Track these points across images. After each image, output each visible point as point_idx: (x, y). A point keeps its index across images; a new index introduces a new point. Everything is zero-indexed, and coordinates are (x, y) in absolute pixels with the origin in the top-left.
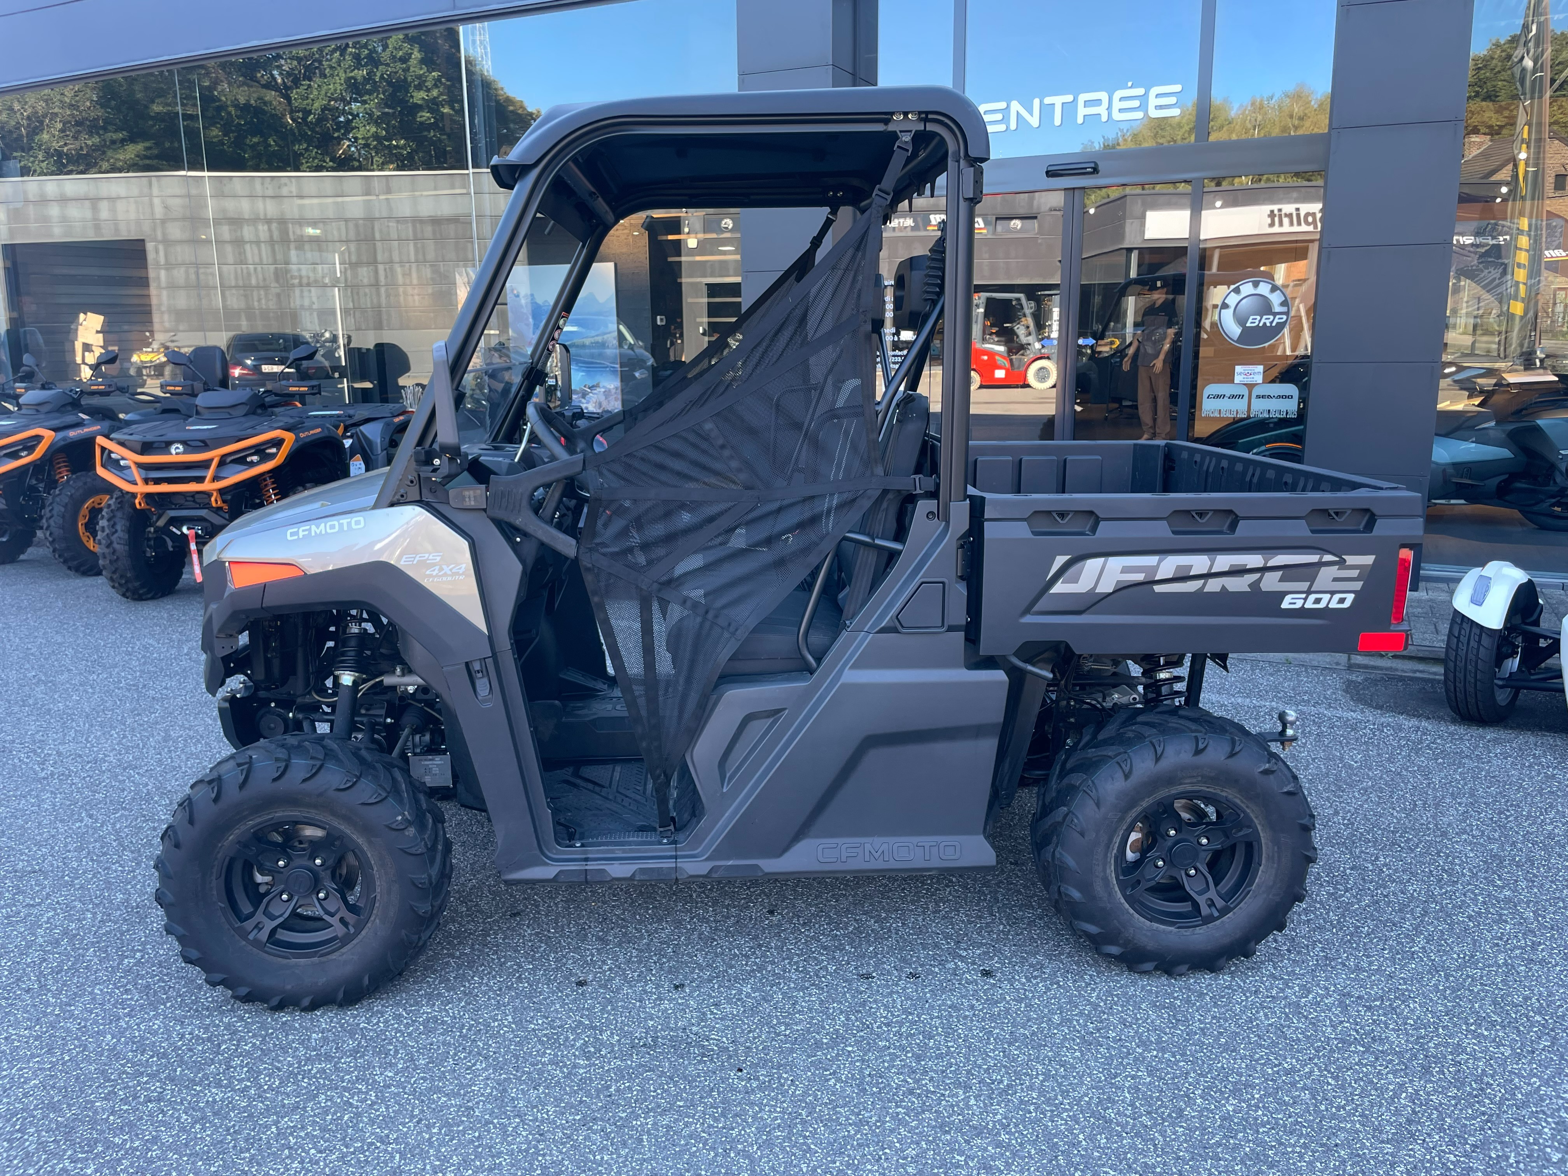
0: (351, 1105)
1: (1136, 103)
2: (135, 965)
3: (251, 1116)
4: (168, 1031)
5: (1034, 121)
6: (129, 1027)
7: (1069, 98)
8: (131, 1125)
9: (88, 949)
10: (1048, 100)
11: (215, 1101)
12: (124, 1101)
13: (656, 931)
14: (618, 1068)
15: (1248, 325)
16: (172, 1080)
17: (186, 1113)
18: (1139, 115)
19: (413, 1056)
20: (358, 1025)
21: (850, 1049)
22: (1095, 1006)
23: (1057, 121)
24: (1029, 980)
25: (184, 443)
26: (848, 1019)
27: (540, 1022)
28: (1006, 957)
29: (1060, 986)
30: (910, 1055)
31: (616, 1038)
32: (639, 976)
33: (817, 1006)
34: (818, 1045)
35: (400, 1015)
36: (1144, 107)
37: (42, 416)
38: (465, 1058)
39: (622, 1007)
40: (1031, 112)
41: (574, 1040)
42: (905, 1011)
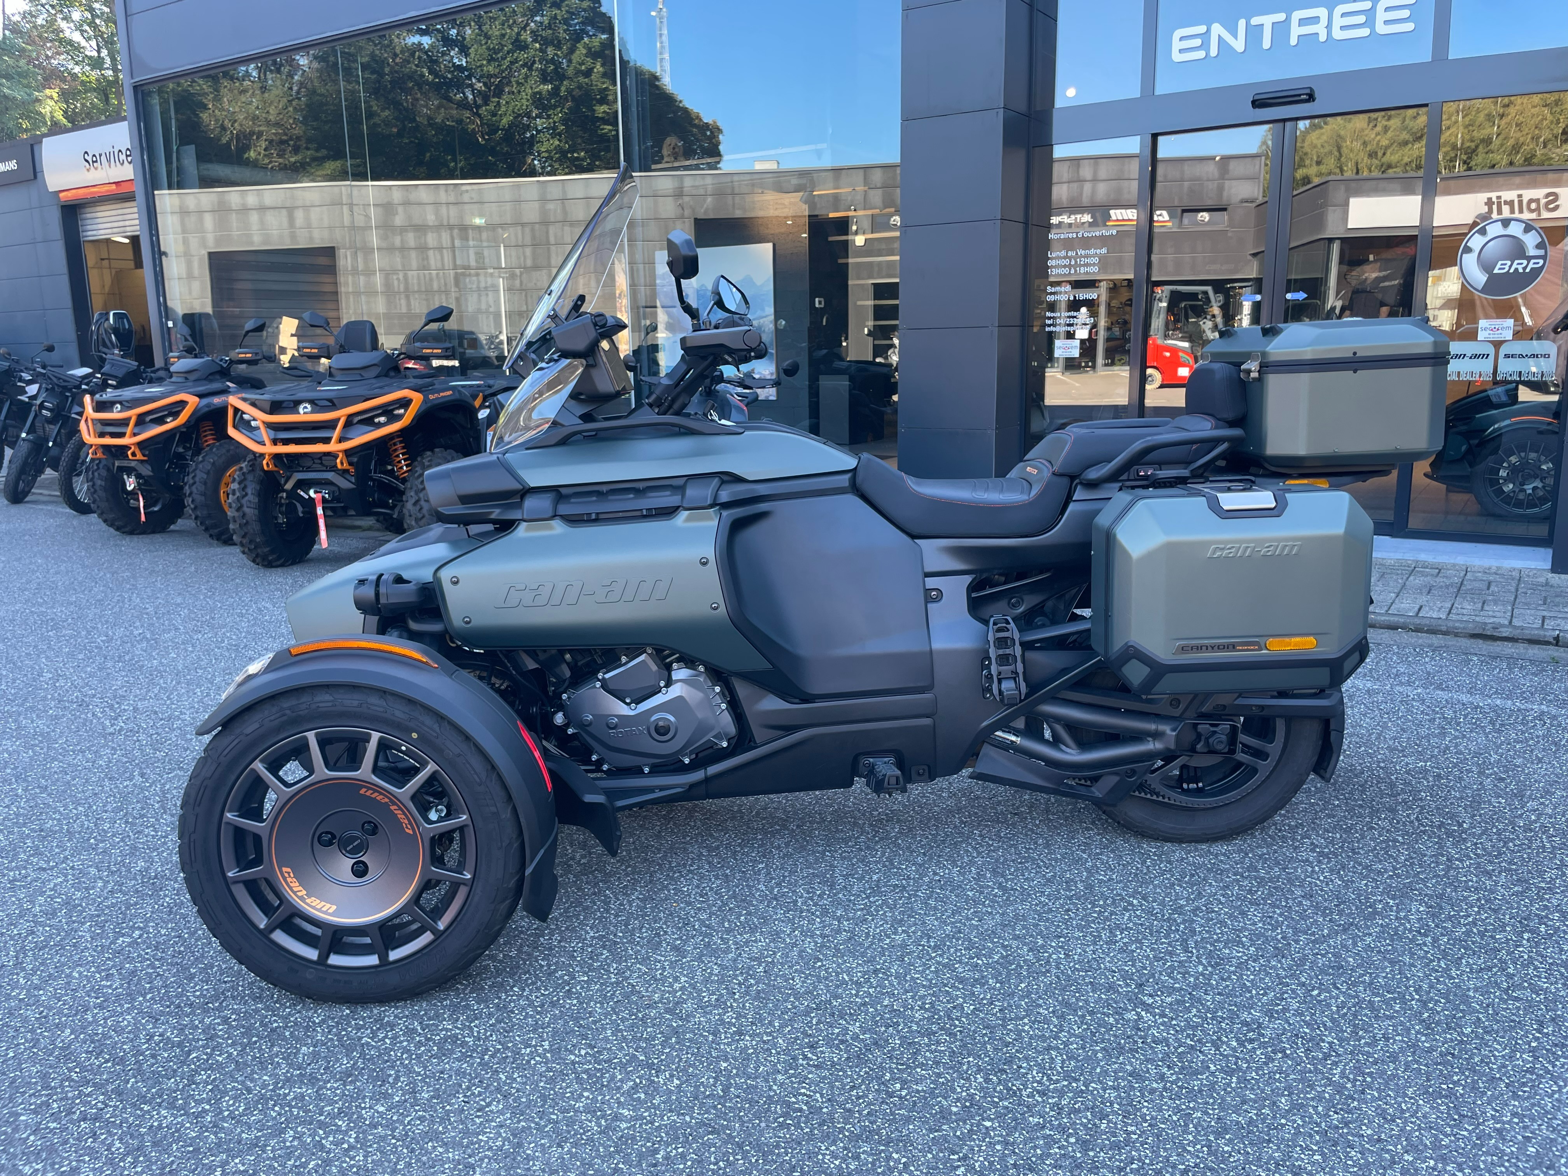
0: (323, 1147)
1: (1362, 19)
2: (129, 945)
3: (197, 1150)
4: (136, 1032)
5: (1239, 45)
6: (95, 1021)
7: (1281, 17)
8: (51, 1150)
9: (83, 924)
10: (1255, 21)
11: (160, 1127)
12: (55, 1117)
13: (747, 943)
14: (673, 1126)
15: (1496, 271)
16: (119, 1092)
17: (121, 1139)
18: (1365, 32)
19: (416, 1085)
20: (360, 1039)
21: (988, 1124)
22: (1340, 1089)
23: (1266, 44)
24: (1241, 1044)
25: (312, 402)
26: (987, 1080)
27: (583, 1052)
28: (1208, 1010)
29: (1286, 1056)
30: (1072, 1140)
31: (676, 1082)
32: (717, 1000)
33: (945, 1060)
34: (945, 1114)
35: (414, 1030)
36: (1370, 22)
37: (190, 384)
38: (480, 1094)
39: (690, 1040)
40: (1235, 35)
41: (621, 1081)
42: (1067, 1076)
